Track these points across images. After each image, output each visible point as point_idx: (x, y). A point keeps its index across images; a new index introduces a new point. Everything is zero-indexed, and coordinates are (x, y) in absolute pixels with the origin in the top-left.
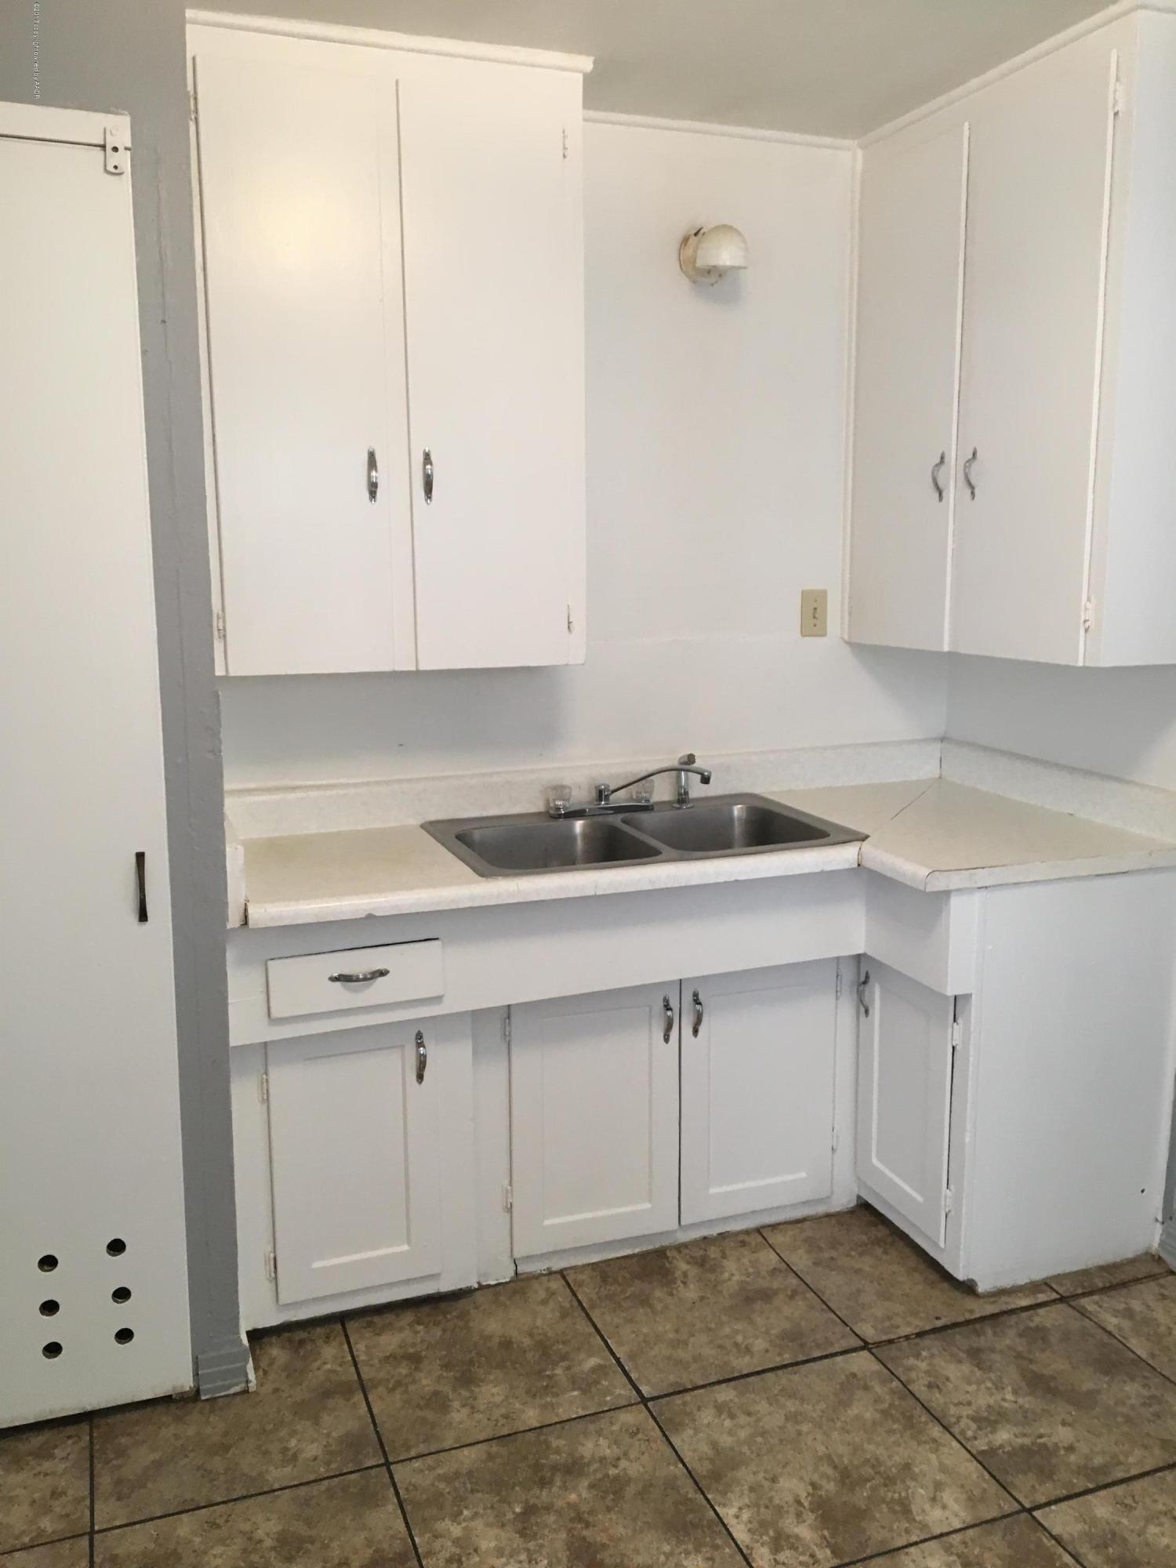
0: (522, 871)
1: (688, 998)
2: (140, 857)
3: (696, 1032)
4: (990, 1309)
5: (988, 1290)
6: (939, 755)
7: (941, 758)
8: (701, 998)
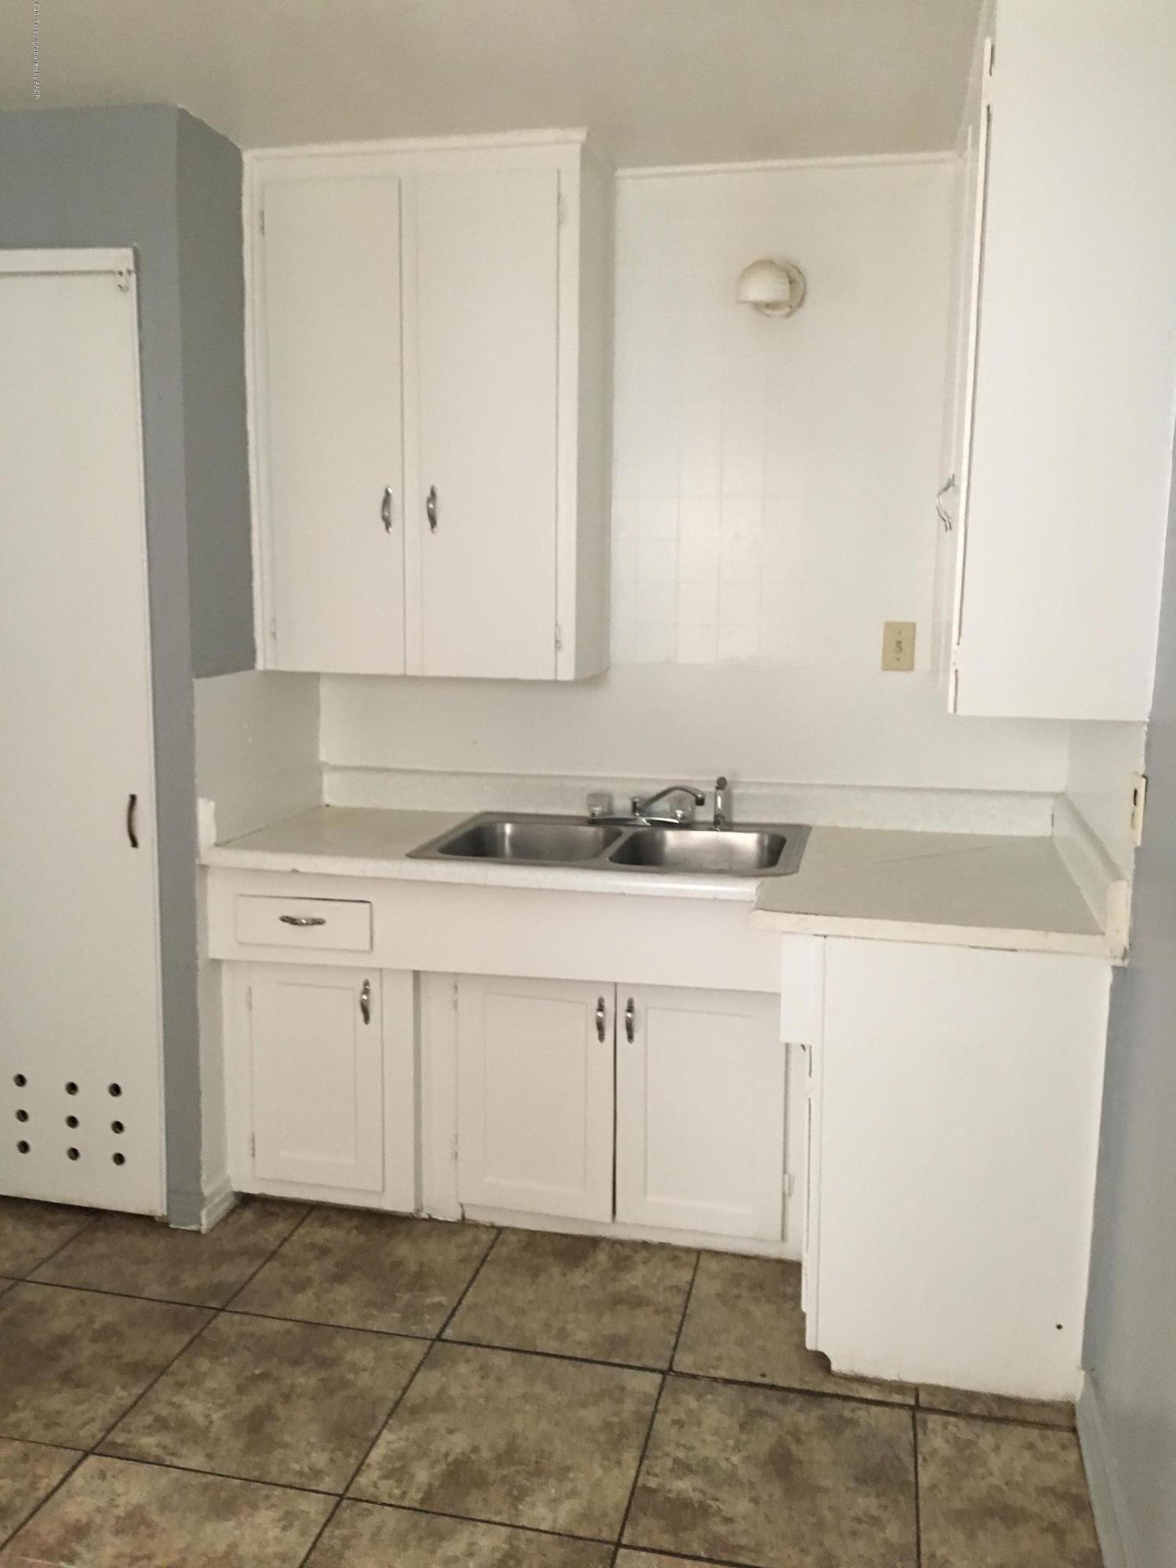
0: (451, 856)
1: (623, 1005)
2: (133, 798)
3: (630, 1037)
4: (829, 1388)
5: (844, 1372)
6: (1050, 813)
7: (1053, 816)
8: (636, 1006)
